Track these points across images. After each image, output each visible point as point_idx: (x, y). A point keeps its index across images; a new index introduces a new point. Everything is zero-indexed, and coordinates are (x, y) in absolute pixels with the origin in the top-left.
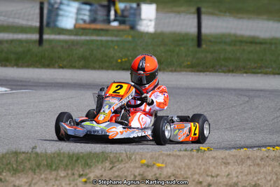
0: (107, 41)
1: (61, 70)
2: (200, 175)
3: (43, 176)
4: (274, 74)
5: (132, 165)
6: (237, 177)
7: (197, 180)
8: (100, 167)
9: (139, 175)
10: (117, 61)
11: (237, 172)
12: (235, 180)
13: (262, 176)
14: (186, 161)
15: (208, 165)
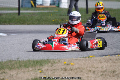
1: (28, 25)
2: (90, 67)
3: (22, 70)
5: (61, 64)
7: (88, 70)
8: (47, 66)
9: (64, 68)
10: (52, 21)
11: (106, 66)
12: (105, 69)
13: (117, 67)
14: (84, 62)
15: (93, 63)
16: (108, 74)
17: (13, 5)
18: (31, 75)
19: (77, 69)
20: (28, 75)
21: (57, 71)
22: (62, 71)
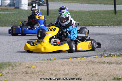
0: (7, 14)
2: (52, 71)
5: (22, 67)
6: (68, 71)
7: (50, 73)
8: (7, 69)
9: (25, 71)
10: (12, 22)
11: (68, 69)
13: (79, 70)
14: (45, 65)
15: (55, 66)
19: (38, 72)
21: (18, 74)
22: (23, 75)
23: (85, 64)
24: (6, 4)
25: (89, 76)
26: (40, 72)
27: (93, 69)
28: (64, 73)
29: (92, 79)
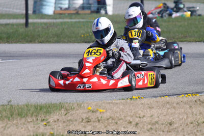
0: (76, 22)
1: (40, 44)
2: (132, 116)
3: (15, 122)
4: (196, 42)
5: (81, 111)
6: (158, 117)
7: (128, 121)
8: (57, 114)
9: (86, 118)
11: (159, 113)
12: (157, 119)
13: (176, 116)
14: (121, 107)
15: (137, 109)
16: (161, 129)
17: (16, 9)
18: (28, 129)
19: (108, 119)
20: (23, 129)
21: (75, 123)
22: (82, 123)
23: (188, 106)
24: (77, 6)
25: (192, 125)
26: (110, 119)
27: (201, 113)
28: (151, 121)
29: (197, 131)
